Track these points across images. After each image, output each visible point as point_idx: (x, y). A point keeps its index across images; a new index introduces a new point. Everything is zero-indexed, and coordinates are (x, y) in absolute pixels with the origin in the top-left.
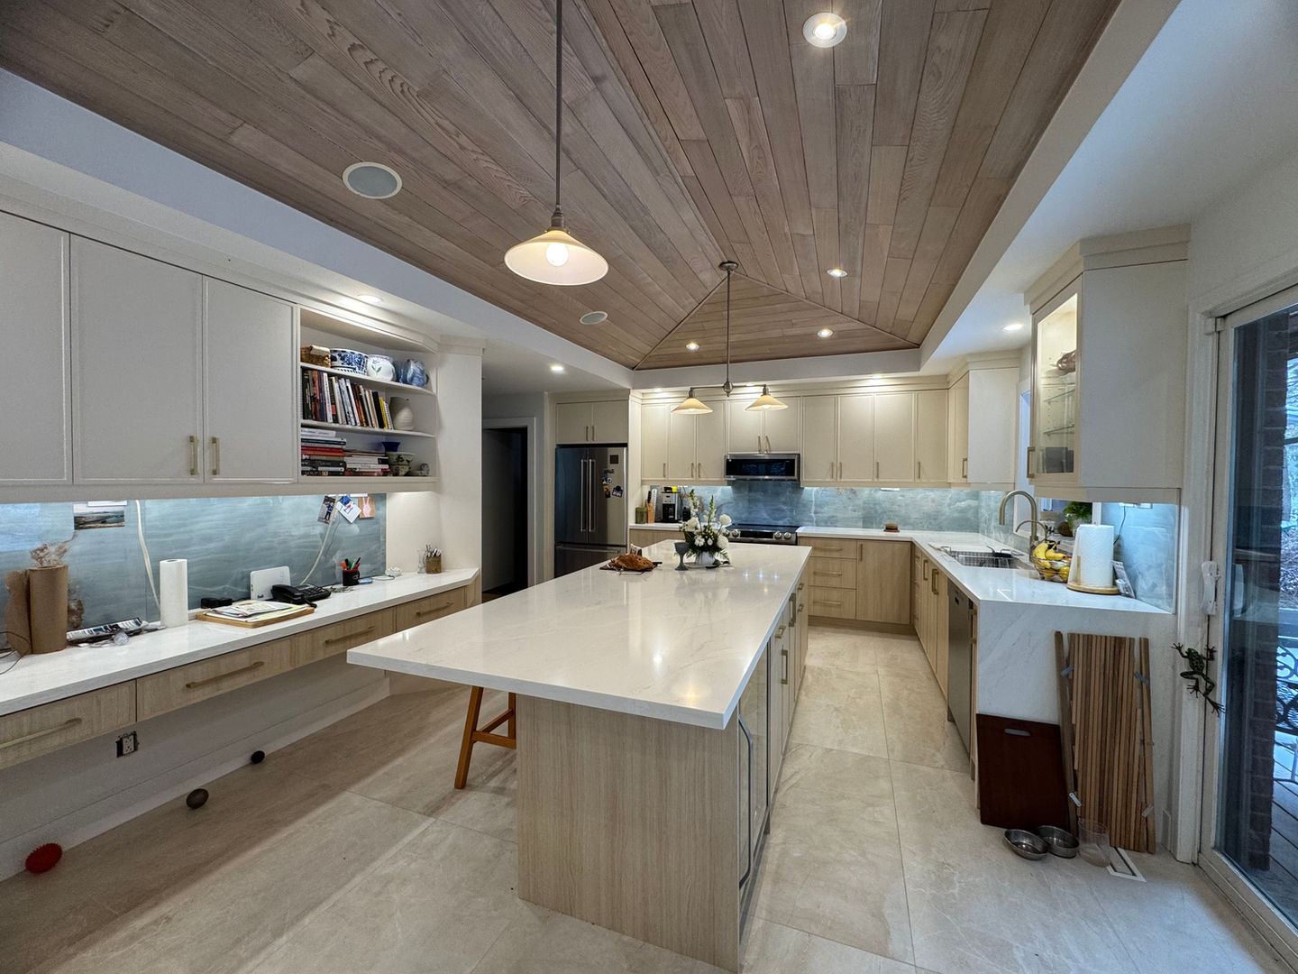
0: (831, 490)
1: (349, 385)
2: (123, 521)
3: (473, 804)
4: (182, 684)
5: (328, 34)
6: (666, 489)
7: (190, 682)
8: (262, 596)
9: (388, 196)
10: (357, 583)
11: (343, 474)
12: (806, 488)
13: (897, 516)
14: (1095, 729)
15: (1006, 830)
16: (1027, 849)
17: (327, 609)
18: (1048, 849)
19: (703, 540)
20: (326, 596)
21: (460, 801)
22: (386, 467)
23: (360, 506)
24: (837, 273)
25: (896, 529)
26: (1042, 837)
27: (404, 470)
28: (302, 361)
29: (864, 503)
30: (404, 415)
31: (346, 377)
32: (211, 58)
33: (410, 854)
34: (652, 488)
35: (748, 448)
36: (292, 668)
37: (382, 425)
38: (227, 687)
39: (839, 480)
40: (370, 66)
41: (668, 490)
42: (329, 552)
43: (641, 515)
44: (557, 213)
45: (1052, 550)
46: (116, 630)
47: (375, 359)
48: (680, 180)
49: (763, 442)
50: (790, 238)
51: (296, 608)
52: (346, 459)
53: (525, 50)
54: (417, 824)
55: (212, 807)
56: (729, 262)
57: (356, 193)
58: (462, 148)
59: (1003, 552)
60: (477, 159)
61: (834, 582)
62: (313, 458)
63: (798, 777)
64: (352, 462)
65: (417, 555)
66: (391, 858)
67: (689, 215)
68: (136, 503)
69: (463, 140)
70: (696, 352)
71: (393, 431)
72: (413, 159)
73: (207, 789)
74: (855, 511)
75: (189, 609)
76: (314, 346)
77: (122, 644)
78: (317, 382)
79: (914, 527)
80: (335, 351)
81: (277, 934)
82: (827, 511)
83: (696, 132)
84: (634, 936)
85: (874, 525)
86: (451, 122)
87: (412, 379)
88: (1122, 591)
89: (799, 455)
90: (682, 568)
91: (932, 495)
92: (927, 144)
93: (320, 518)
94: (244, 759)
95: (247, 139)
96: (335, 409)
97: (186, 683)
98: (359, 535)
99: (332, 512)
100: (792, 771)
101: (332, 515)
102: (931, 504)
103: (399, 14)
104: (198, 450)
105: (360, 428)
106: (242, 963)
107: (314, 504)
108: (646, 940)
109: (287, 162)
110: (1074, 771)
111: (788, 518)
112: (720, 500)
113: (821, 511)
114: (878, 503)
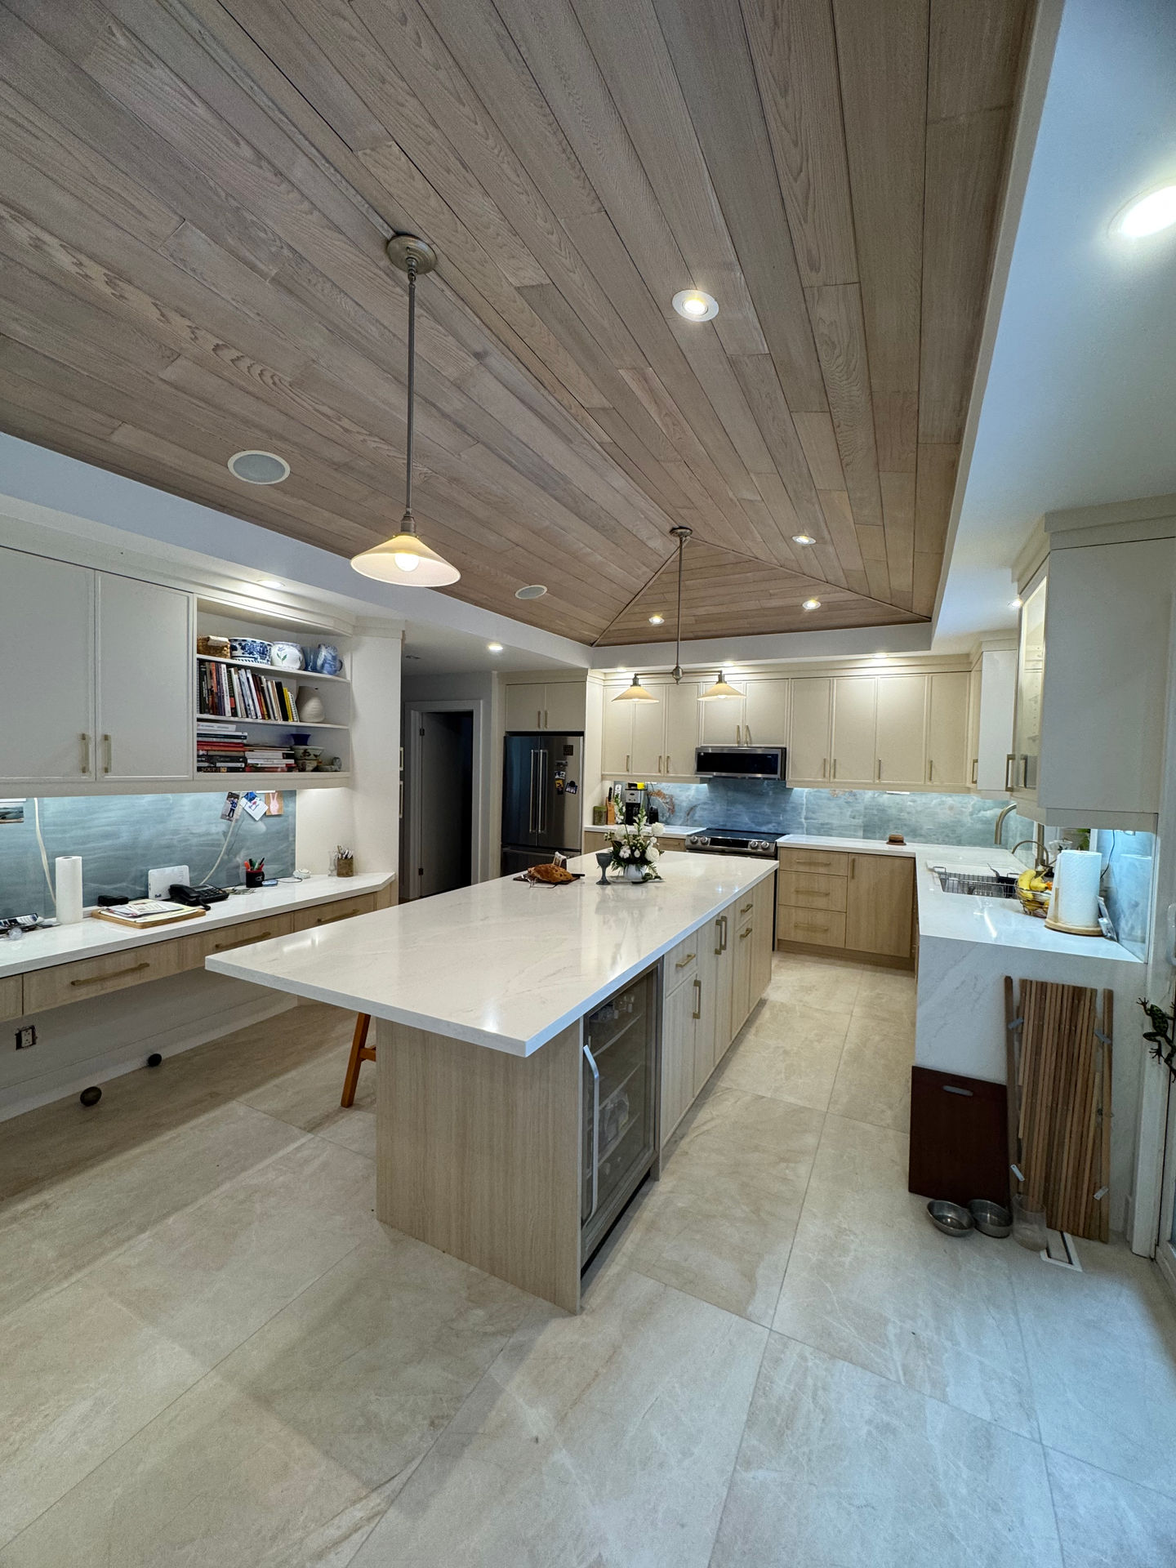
0: (825, 792)
1: (250, 676)
2: (22, 817)
3: (355, 1124)
4: (67, 981)
5: (192, 339)
6: (631, 785)
7: (75, 980)
8: (160, 896)
9: (278, 481)
10: (261, 885)
11: (243, 770)
12: (795, 789)
13: (905, 825)
14: (1045, 1093)
15: (929, 1200)
16: (951, 1225)
17: (219, 912)
18: (975, 1225)
19: (629, 852)
20: (224, 897)
21: (343, 1120)
22: (292, 761)
23: (267, 803)
24: (803, 540)
25: (902, 842)
26: (971, 1211)
27: (311, 765)
28: (199, 652)
29: (866, 809)
30: (312, 706)
31: (246, 668)
32: (84, 369)
33: (281, 1167)
34: (615, 783)
35: (724, 739)
36: (179, 971)
37: (285, 718)
38: (111, 987)
39: (832, 780)
40: (236, 362)
41: (632, 786)
42: (232, 851)
43: (600, 815)
44: (407, 517)
45: (1040, 878)
46: (14, 923)
47: (281, 646)
48: (599, 448)
49: (743, 732)
50: (738, 504)
51: (187, 909)
52: (248, 754)
53: (394, 335)
54: (294, 1139)
55: (105, 1105)
56: (681, 528)
57: (245, 480)
58: (346, 430)
59: (1010, 876)
60: (365, 440)
61: (821, 902)
62: (211, 753)
63: (713, 1123)
64: (253, 758)
65: (328, 859)
66: (263, 1169)
67: (619, 480)
68: (34, 801)
69: (346, 423)
70: (660, 626)
71: (299, 724)
72: (296, 444)
73: (100, 1087)
74: (854, 818)
75: (84, 906)
76: (212, 637)
77: (15, 940)
78: (214, 674)
79: (927, 838)
80: (236, 640)
81: (142, 1229)
82: (822, 818)
83: (597, 400)
84: (481, 1267)
85: (877, 836)
86: (329, 407)
87: (323, 666)
88: (1105, 932)
89: (786, 749)
90: (604, 882)
91: (950, 800)
92: (848, 410)
93: (223, 815)
94: (139, 1062)
95: (126, 437)
96: (234, 703)
97: (71, 980)
98: (266, 834)
99: (236, 809)
100: (709, 1117)
101: (235, 812)
102: (949, 812)
103: (258, 314)
104: (90, 749)
105: (260, 721)
106: (104, 1252)
107: (216, 801)
108: (493, 1273)
109: (169, 455)
110: (1019, 1140)
111: (774, 824)
112: (694, 800)
113: (814, 816)
114: (882, 810)
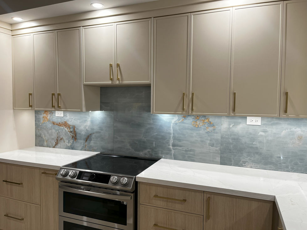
13: (258, 153)
29: (223, 138)
39: (191, 112)
85: (233, 162)
91: (298, 131)
102: (296, 142)
111: (149, 150)
112: (90, 130)
113: (180, 143)
114: (236, 139)
